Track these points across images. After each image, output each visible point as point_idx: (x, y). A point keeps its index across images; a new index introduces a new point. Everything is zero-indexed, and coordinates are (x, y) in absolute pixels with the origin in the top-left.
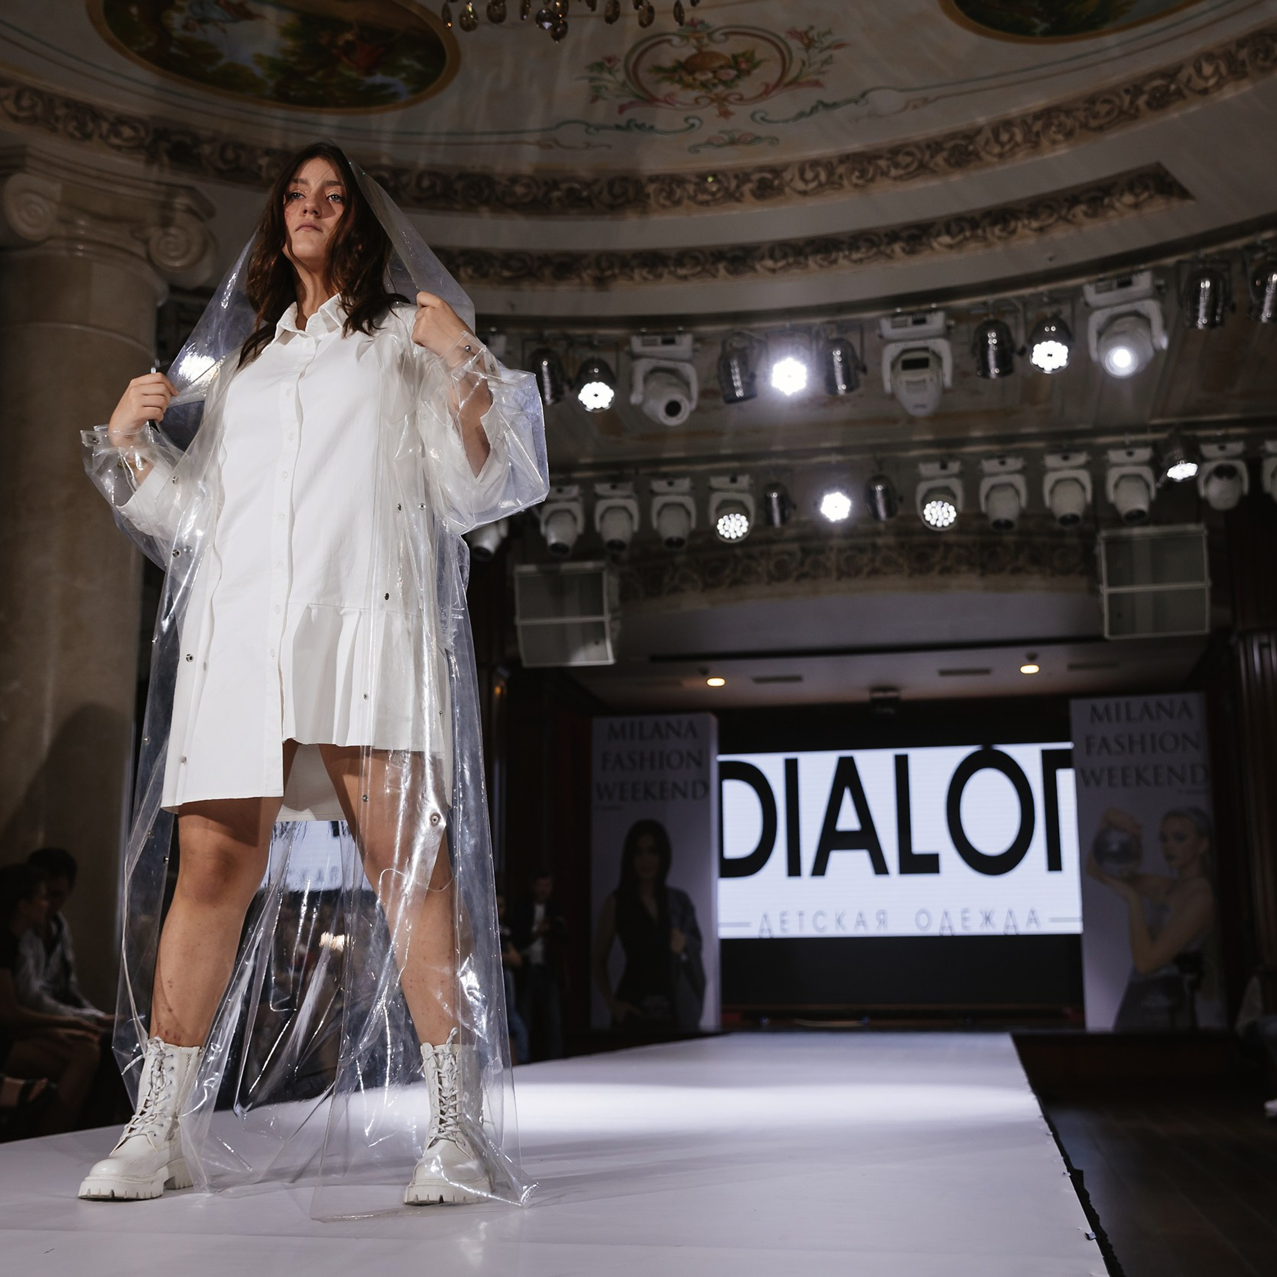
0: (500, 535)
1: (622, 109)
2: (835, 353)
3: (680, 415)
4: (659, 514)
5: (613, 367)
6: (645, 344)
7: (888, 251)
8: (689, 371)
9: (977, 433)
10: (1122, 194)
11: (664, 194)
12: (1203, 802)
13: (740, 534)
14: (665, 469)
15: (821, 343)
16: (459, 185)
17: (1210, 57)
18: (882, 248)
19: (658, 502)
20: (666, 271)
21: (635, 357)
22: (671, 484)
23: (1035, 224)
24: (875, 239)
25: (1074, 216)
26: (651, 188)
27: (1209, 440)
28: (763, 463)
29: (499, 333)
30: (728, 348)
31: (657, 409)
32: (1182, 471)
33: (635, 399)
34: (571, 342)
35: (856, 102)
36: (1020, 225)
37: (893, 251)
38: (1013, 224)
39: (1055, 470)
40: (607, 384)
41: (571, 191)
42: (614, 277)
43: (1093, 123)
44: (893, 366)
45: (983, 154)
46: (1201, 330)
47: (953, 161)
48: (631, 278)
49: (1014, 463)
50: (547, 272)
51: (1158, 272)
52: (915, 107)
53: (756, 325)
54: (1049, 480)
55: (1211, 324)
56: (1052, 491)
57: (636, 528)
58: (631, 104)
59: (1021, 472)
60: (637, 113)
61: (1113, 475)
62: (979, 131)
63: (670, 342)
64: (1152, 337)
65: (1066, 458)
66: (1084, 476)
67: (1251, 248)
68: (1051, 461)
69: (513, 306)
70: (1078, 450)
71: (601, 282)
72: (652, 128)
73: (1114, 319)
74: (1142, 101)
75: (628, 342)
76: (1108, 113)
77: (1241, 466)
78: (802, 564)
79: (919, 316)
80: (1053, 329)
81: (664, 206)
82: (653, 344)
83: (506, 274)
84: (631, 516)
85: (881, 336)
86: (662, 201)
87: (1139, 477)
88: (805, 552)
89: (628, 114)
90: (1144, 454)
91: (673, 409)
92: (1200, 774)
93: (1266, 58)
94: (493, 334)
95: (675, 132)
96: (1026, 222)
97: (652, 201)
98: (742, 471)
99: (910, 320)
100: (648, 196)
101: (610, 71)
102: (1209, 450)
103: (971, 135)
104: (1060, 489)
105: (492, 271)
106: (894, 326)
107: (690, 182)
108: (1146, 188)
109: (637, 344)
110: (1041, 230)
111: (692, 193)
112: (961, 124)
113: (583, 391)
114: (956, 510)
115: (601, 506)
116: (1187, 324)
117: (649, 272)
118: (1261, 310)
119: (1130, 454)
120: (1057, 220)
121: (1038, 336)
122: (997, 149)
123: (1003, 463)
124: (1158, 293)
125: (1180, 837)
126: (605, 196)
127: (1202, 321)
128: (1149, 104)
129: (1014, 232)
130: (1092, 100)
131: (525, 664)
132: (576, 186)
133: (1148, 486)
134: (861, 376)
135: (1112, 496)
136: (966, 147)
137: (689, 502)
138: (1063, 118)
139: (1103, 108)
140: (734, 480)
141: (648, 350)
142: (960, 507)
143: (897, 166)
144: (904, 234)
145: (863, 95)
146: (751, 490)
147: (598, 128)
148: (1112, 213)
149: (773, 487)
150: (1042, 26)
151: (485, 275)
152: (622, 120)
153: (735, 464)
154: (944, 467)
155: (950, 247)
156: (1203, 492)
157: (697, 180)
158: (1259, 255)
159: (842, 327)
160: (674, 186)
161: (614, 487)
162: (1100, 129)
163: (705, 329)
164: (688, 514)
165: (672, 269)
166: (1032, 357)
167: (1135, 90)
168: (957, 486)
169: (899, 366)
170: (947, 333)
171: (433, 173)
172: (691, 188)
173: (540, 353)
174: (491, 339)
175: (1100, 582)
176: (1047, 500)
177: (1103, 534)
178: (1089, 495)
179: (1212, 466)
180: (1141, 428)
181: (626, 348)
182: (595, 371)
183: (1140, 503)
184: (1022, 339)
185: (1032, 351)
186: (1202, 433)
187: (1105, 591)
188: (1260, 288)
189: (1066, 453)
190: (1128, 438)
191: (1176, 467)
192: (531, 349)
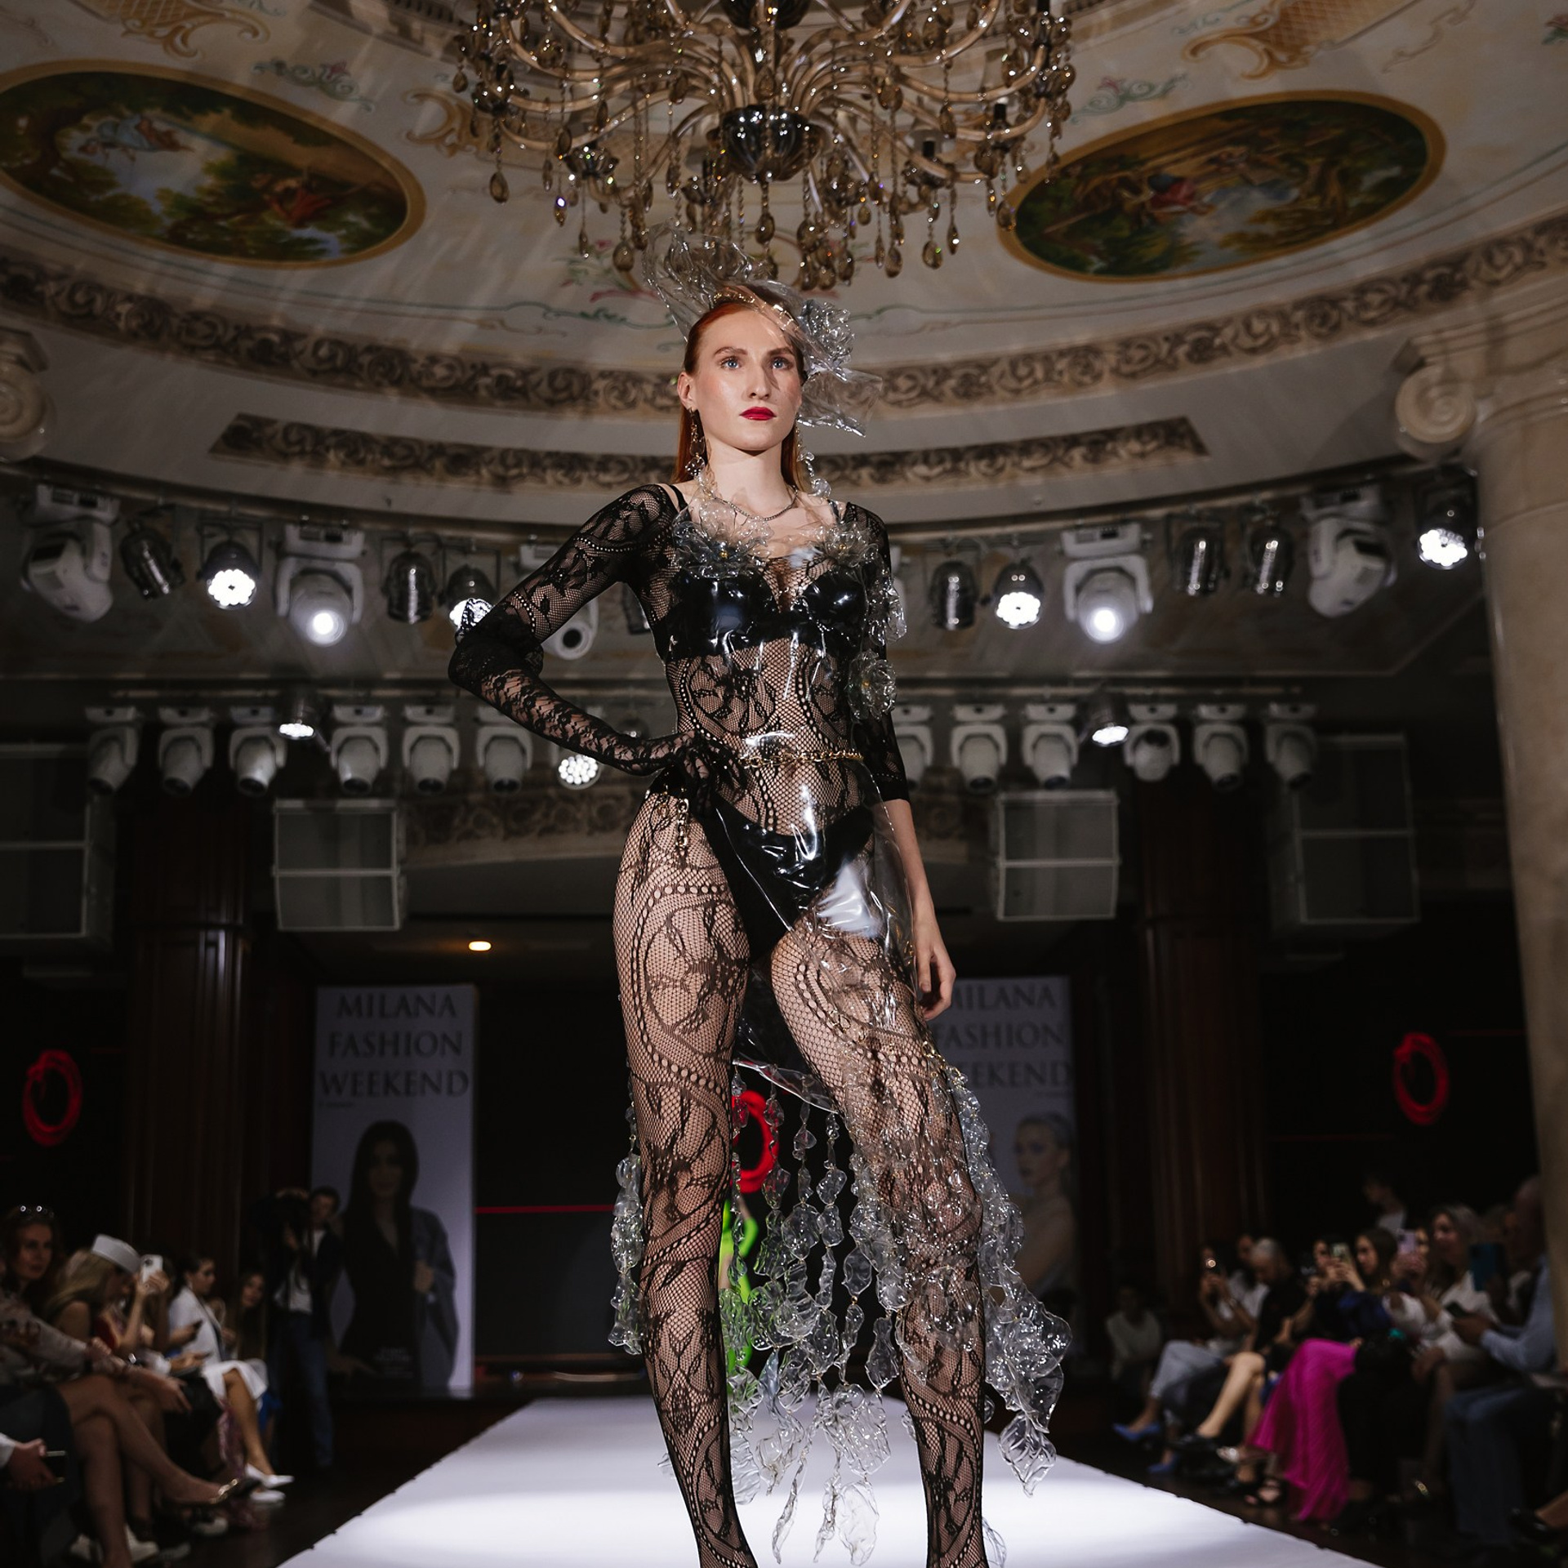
0: (276, 765)
1: (596, 296)
3: (579, 647)
4: (486, 748)
5: (492, 579)
6: (537, 555)
7: (854, 476)
10: (1127, 439)
11: (616, 393)
12: (1064, 1107)
13: (585, 780)
16: (365, 359)
17: (1262, 313)
18: (847, 472)
19: (484, 734)
20: (585, 475)
23: (1027, 463)
24: (840, 461)
25: (1072, 459)
26: (600, 385)
27: (1139, 700)
28: (619, 692)
29: (353, 527)
32: (1111, 735)
34: (440, 545)
35: (869, 317)
36: (1009, 462)
37: (859, 477)
38: (1001, 460)
39: (965, 723)
41: (501, 379)
42: (521, 477)
43: (1126, 369)
45: (996, 388)
46: (1192, 597)
47: (961, 390)
48: (543, 481)
49: (921, 713)
50: (438, 464)
51: (1146, 524)
52: (932, 329)
54: (958, 734)
55: (1204, 591)
56: (961, 748)
57: (455, 764)
58: (610, 292)
59: (928, 723)
60: (611, 304)
61: (1030, 734)
62: (995, 362)
64: (1137, 599)
65: (979, 711)
66: (998, 733)
67: (1250, 509)
68: (962, 712)
69: (389, 502)
70: (992, 701)
71: (502, 482)
72: (623, 320)
73: (1092, 573)
74: (1182, 351)
75: (515, 549)
76: (1143, 360)
77: (1171, 731)
80: (1022, 578)
81: (615, 408)
83: (387, 462)
84: (449, 751)
86: (613, 401)
87: (1059, 737)
89: (600, 303)
90: (1067, 711)
91: (570, 638)
92: (1062, 1074)
93: (1323, 324)
94: (345, 528)
95: (649, 327)
96: (1016, 459)
97: (600, 400)
98: (593, 702)
100: (596, 393)
101: (598, 256)
102: (1138, 711)
103: (983, 366)
104: (969, 747)
105: (370, 457)
107: (648, 382)
108: (1155, 437)
109: (526, 554)
110: (1033, 470)
111: (650, 395)
112: (976, 352)
113: (456, 607)
115: (411, 735)
116: (1178, 587)
117: (565, 475)
118: (1257, 580)
119: (1052, 710)
120: (1052, 462)
121: (1004, 586)
122: (1013, 384)
123: (906, 712)
124: (1142, 549)
125: (1038, 1148)
126: (544, 389)
127: (1194, 587)
128: (1189, 356)
129: (1001, 469)
130: (1126, 344)
131: (282, 927)
132: (511, 373)
133: (1069, 749)
135: (1029, 758)
136: (979, 376)
138: (1091, 357)
139: (1137, 354)
143: (895, 389)
144: (874, 459)
145: (879, 312)
147: (558, 314)
148: (1114, 461)
149: (631, 723)
150: (1097, 263)
151: (361, 462)
152: (591, 308)
153: (581, 692)
155: (927, 479)
156: (1129, 759)
157: (657, 381)
158: (1258, 518)
160: (629, 385)
161: (429, 712)
162: (1133, 376)
164: (523, 751)
165: (594, 473)
166: (997, 607)
167: (1176, 339)
171: (337, 343)
172: (649, 389)
173: (408, 559)
174: (345, 535)
175: (996, 854)
176: (956, 760)
177: (1003, 797)
178: (1003, 757)
179: (1141, 729)
180: (1062, 680)
181: (512, 558)
182: (472, 584)
183: (1061, 768)
184: (986, 585)
185: (998, 602)
186: (1130, 691)
187: (1003, 864)
188: (1258, 555)
189: (978, 704)
190: (1047, 691)
191: (1105, 730)
192: (392, 551)
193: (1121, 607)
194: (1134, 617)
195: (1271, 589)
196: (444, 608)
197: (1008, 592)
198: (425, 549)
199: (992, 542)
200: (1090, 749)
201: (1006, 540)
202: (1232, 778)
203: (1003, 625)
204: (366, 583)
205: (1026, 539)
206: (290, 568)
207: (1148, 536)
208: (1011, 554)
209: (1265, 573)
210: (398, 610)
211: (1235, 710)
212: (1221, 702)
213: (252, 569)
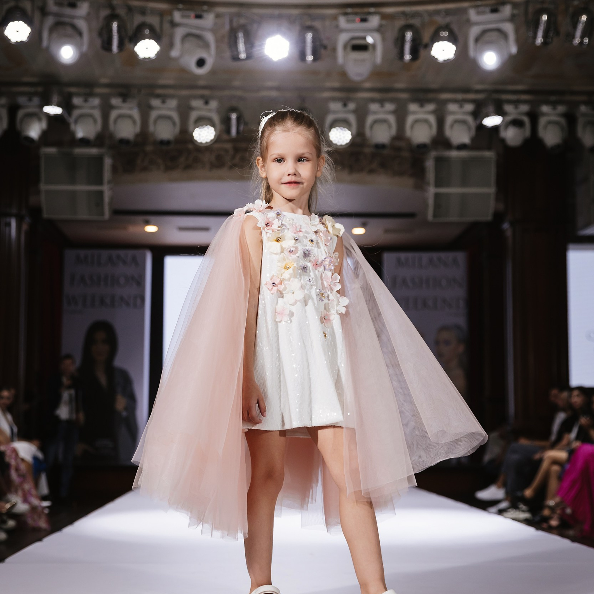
0: (42, 129)
2: (307, 35)
3: (205, 68)
4: (155, 122)
5: (158, 29)
6: (183, 16)
8: (210, 37)
9: (368, 85)
12: (461, 321)
13: (209, 141)
14: (159, 91)
15: (297, 28)
19: (154, 114)
21: (174, 25)
22: (164, 102)
27: (510, 102)
28: (227, 93)
30: (235, 24)
31: (190, 63)
32: (492, 121)
33: (175, 53)
34: (130, 9)
39: (414, 113)
40: (156, 41)
44: (345, 47)
46: (538, 46)
49: (389, 107)
51: (514, 5)
53: (256, 11)
54: (410, 119)
55: (545, 43)
56: (412, 127)
57: (138, 129)
59: (394, 112)
61: (449, 119)
63: (199, 17)
64: (508, 47)
65: (422, 106)
66: (432, 119)
68: (413, 107)
70: (429, 101)
73: (484, 32)
75: (170, 14)
77: (526, 119)
78: (233, 157)
79: (364, 17)
80: (446, 33)
82: (188, 17)
84: (134, 122)
85: (337, 26)
87: (464, 122)
88: (236, 150)
90: (469, 107)
91: (201, 63)
92: (462, 304)
98: (213, 98)
99: (357, 18)
102: (508, 108)
104: (417, 126)
106: (348, 21)
109: (177, 16)
113: (139, 44)
114: (352, 135)
115: (114, 114)
116: (531, 41)
118: (573, 37)
119: (461, 107)
121: (436, 38)
123: (382, 106)
124: (512, 19)
125: (447, 343)
127: (539, 40)
131: (45, 215)
133: (469, 128)
134: (323, 51)
135: (448, 132)
137: (175, 115)
140: (207, 103)
141: (185, 21)
142: (355, 132)
146: (218, 111)
149: (233, 109)
153: (206, 92)
154: (345, 105)
156: (502, 134)
158: (576, 3)
159: (313, 18)
161: (124, 101)
163: (221, 10)
164: (174, 124)
166: (431, 50)
168: (352, 118)
169: (349, 48)
170: (379, 30)
173: (113, 16)
174: (79, 4)
175: (428, 184)
176: (408, 133)
177: (433, 154)
178: (434, 131)
179: (509, 118)
180: (467, 90)
181: (169, 18)
182: (147, 32)
183: (465, 139)
184: (426, 38)
185: (432, 46)
186: (504, 97)
187: (432, 190)
188: (575, 23)
189: (422, 102)
190: (460, 96)
191: (490, 117)
192: (105, 13)
193: (499, 51)
194: (506, 56)
195: (581, 43)
196: (132, 46)
197: (438, 42)
198: (121, 12)
199: (431, 14)
200: (481, 128)
201: (437, 12)
202: (557, 146)
203: (434, 59)
204: (90, 30)
205: (448, 12)
206: (50, 21)
207: (515, 12)
208: (441, 20)
209: (578, 33)
210: (107, 45)
211: (561, 109)
212: (554, 104)
213: (29, 21)
